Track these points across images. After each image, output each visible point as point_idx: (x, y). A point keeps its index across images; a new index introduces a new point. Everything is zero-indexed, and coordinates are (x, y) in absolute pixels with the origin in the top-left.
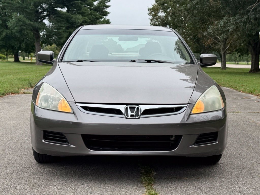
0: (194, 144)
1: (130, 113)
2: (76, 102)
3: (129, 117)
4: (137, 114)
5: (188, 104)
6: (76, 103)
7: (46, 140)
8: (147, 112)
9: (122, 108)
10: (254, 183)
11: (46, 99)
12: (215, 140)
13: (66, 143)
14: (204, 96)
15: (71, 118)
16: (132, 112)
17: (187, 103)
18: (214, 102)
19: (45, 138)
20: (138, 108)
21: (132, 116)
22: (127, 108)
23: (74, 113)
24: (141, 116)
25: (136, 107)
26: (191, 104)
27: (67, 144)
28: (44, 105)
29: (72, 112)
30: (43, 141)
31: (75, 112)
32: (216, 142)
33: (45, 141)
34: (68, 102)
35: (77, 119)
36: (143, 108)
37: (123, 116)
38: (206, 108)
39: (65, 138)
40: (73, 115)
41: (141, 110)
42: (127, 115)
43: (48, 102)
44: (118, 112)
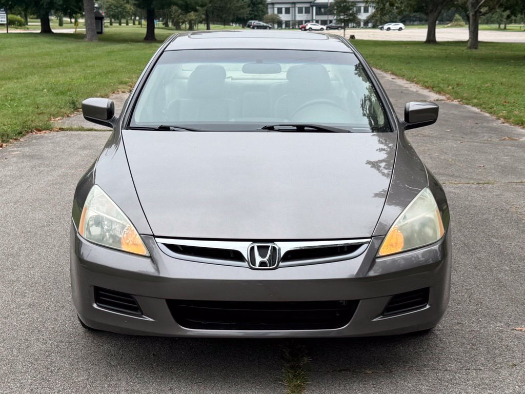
0: (382, 314)
1: (258, 259)
2: (156, 234)
3: (257, 266)
4: (272, 261)
5: (370, 238)
6: (155, 237)
7: (99, 303)
8: (292, 255)
9: (243, 248)
10: (497, 384)
11: (98, 222)
12: (425, 301)
13: (138, 312)
14: (405, 218)
15: (145, 267)
17: (370, 236)
19: (98, 301)
20: (274, 248)
21: (262, 264)
22: (252, 249)
23: (151, 257)
24: (281, 264)
25: (271, 245)
26: (379, 236)
27: (140, 313)
29: (148, 255)
30: (95, 306)
31: (156, 256)
32: (425, 306)
33: (98, 306)
34: (140, 234)
35: (158, 270)
36: (284, 248)
37: (246, 264)
38: (407, 240)
39: (134, 302)
40: (149, 260)
42: (253, 263)
43: (102, 228)
44: (236, 256)
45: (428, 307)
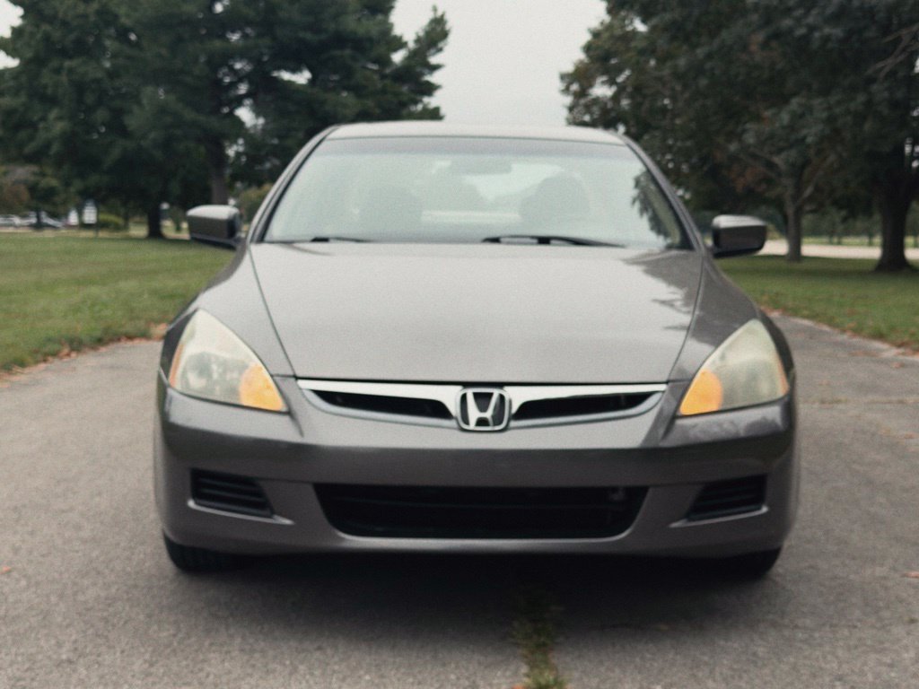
0: (689, 516)
1: (474, 413)
2: (299, 374)
3: (472, 426)
4: (498, 418)
5: (667, 383)
6: (297, 378)
7: (200, 499)
8: (531, 410)
9: (449, 397)
10: (887, 645)
11: (203, 366)
12: (757, 501)
13: (264, 510)
14: (723, 357)
15: (280, 430)
16: (483, 408)
17: (665, 379)
18: (753, 377)
19: (198, 496)
20: (502, 398)
21: (481, 422)
22: (464, 398)
23: (289, 413)
24: (513, 424)
25: (496, 392)
26: (680, 384)
27: (268, 512)
28: (196, 383)
29: (284, 409)
30: (191, 504)
31: (295, 408)
32: (759, 509)
33: (197, 503)
34: (272, 376)
35: (301, 433)
36: (517, 397)
37: (452, 423)
38: (728, 395)
39: (259, 494)
40: (286, 419)
41: (510, 402)
42: (466, 419)
43: (210, 376)
44: (436, 409)
45: (764, 509)
